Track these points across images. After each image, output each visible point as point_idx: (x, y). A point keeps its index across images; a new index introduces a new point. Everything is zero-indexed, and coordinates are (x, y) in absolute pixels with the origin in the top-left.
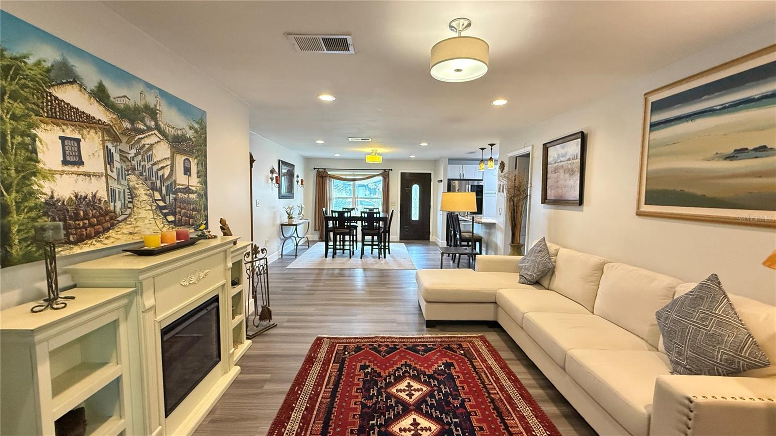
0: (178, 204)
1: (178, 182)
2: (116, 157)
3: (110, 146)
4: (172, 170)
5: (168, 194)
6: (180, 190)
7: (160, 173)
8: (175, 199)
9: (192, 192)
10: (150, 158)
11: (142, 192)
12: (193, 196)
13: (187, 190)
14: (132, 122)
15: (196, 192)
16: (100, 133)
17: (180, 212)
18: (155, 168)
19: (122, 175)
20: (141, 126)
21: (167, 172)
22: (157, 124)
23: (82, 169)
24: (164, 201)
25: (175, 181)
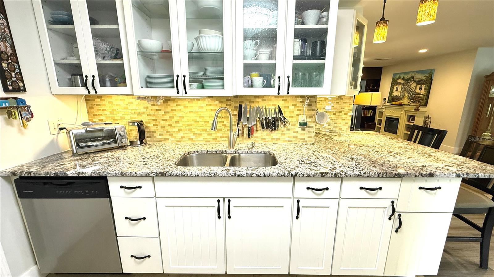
0: (415, 97)
1: (416, 92)
2: (403, 88)
4: (415, 89)
5: (412, 95)
9: (421, 94)
10: (410, 87)
11: (406, 95)
12: (421, 96)
13: (419, 94)
14: (408, 81)
15: (422, 94)
16: (402, 85)
17: (415, 100)
18: (410, 89)
19: (403, 91)
20: (410, 81)
21: (413, 90)
23: (398, 91)
24: (411, 97)
25: (415, 92)
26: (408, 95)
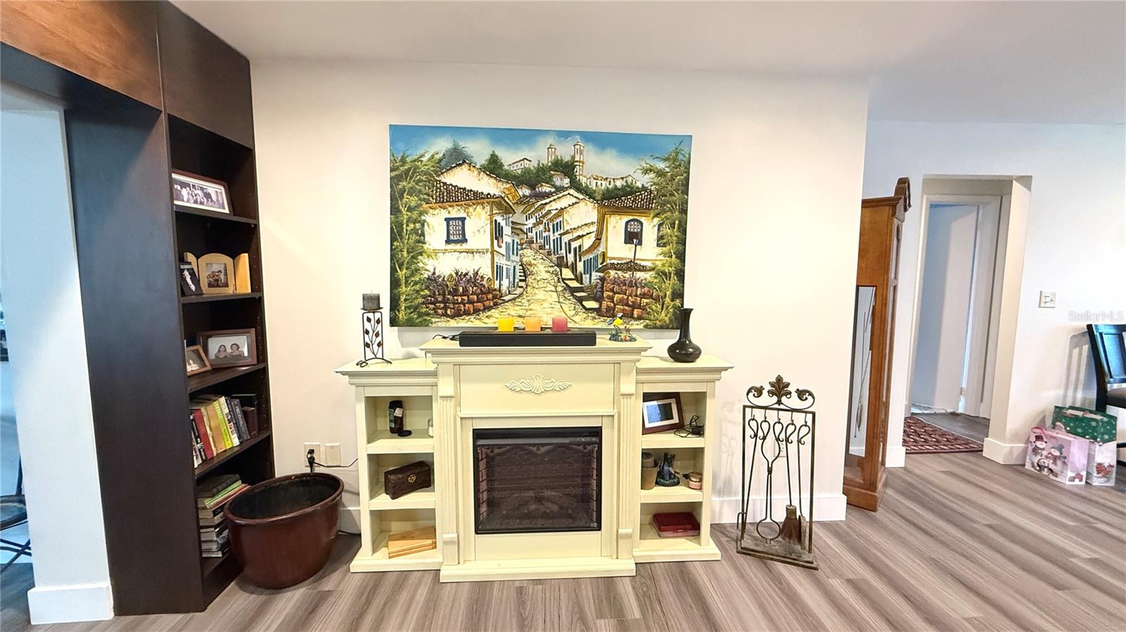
2: (507, 230)
3: (499, 219)
6: (613, 267)
7: (574, 245)
8: (603, 279)
10: (557, 227)
11: (542, 269)
12: (644, 276)
13: (631, 266)
14: (532, 187)
15: (653, 269)
16: (488, 208)
18: (566, 239)
19: (512, 250)
20: (546, 188)
21: (587, 243)
22: (573, 181)
23: (464, 246)
24: (581, 281)
26: (557, 273)
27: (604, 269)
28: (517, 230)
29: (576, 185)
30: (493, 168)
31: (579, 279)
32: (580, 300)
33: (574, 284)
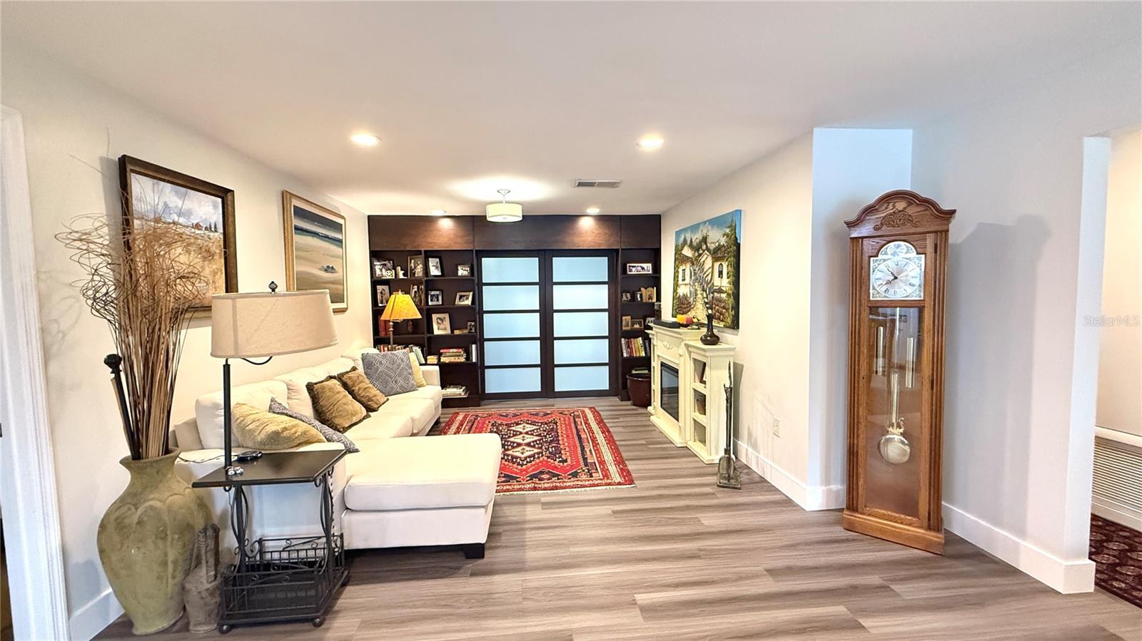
0: (714, 301)
3: (692, 269)
5: (709, 294)
6: (715, 291)
7: (706, 280)
8: (713, 297)
9: (723, 292)
11: (699, 294)
12: (724, 296)
13: (720, 291)
14: (698, 251)
17: (715, 309)
18: (704, 277)
20: (701, 252)
21: (709, 278)
22: (707, 246)
23: (685, 283)
25: (713, 284)
26: (702, 294)
27: (713, 293)
28: (695, 274)
29: (708, 249)
30: (691, 246)
31: (707, 298)
32: (708, 308)
33: (706, 300)
